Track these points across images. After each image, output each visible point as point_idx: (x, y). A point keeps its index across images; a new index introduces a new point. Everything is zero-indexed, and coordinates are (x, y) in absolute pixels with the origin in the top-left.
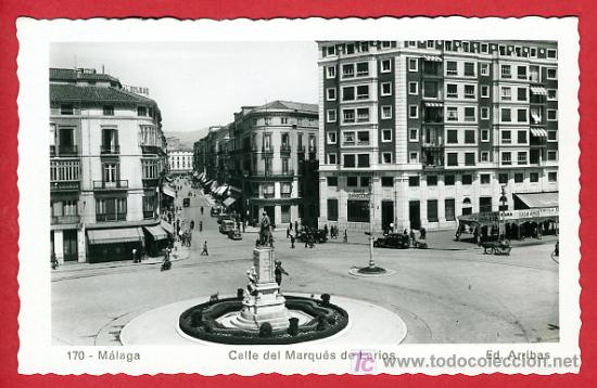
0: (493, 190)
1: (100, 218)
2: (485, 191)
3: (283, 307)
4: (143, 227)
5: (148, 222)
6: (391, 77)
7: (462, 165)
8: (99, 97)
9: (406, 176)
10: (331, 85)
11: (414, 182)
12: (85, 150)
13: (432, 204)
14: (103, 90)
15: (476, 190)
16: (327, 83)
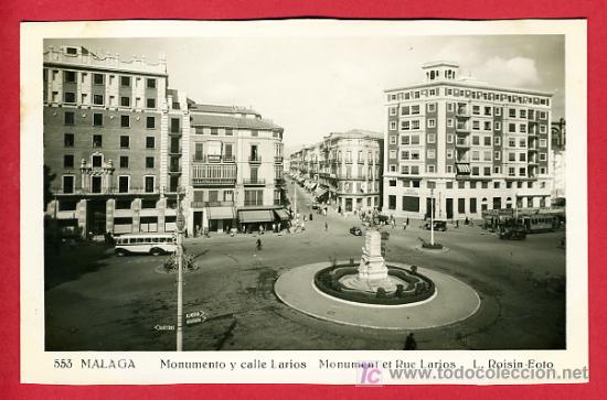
0: (503, 192)
1: (247, 203)
2: (497, 193)
3: (386, 275)
4: (273, 210)
5: (276, 207)
6: (435, 115)
7: (482, 175)
8: (248, 125)
9: (445, 181)
10: (393, 119)
11: (449, 185)
12: (239, 159)
13: (461, 201)
14: (250, 120)
15: (491, 193)
16: (391, 118)
